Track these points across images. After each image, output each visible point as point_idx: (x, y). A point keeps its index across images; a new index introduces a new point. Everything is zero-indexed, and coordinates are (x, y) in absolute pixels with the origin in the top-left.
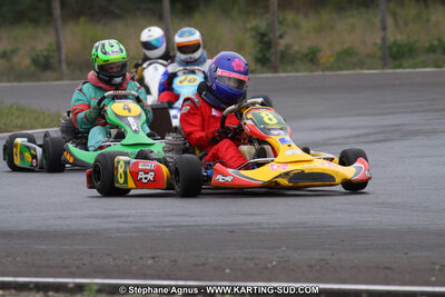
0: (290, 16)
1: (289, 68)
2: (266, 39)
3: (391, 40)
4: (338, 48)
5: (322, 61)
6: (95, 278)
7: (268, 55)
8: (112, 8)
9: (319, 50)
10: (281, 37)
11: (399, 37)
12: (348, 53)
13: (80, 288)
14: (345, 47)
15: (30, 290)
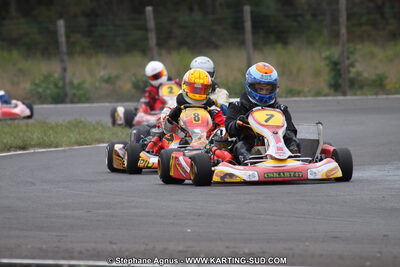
1: (359, 92)
2: (339, 67)
5: (388, 87)
7: (340, 81)
8: (214, 39)
9: (386, 78)
10: (352, 65)
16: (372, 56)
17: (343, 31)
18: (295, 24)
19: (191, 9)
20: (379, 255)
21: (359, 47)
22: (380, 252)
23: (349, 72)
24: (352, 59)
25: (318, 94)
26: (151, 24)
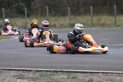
0: (50, 18)
3: (71, 23)
4: (60, 24)
5: (56, 27)
6: (33, 68)
8: (13, 16)
9: (56, 24)
11: (72, 22)
12: (62, 25)
13: (30, 71)
14: (61, 24)
15: (20, 71)
18: (31, 12)
19: (7, 9)
26: (4, 12)
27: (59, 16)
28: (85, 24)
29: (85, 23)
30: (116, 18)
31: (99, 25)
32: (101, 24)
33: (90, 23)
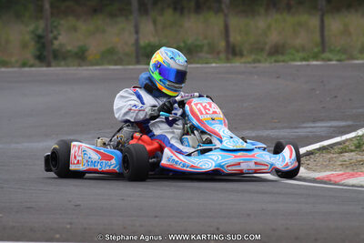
1: (63, 63)
2: (43, 40)
4: (103, 48)
5: (89, 58)
7: (45, 53)
9: (87, 50)
10: (56, 38)
12: (111, 51)
16: (75, 29)
17: (47, 6)
20: (68, 226)
21: (62, 22)
22: (71, 224)
23: (52, 44)
24: (55, 33)
25: (24, 65)
27: (112, 15)
28: (206, 48)
29: (205, 42)
30: (322, 21)
31: (262, 50)
32: (267, 48)
33: (222, 44)
